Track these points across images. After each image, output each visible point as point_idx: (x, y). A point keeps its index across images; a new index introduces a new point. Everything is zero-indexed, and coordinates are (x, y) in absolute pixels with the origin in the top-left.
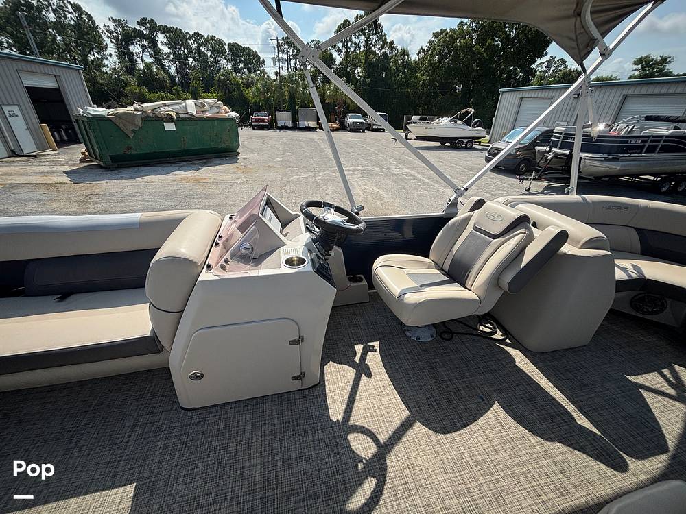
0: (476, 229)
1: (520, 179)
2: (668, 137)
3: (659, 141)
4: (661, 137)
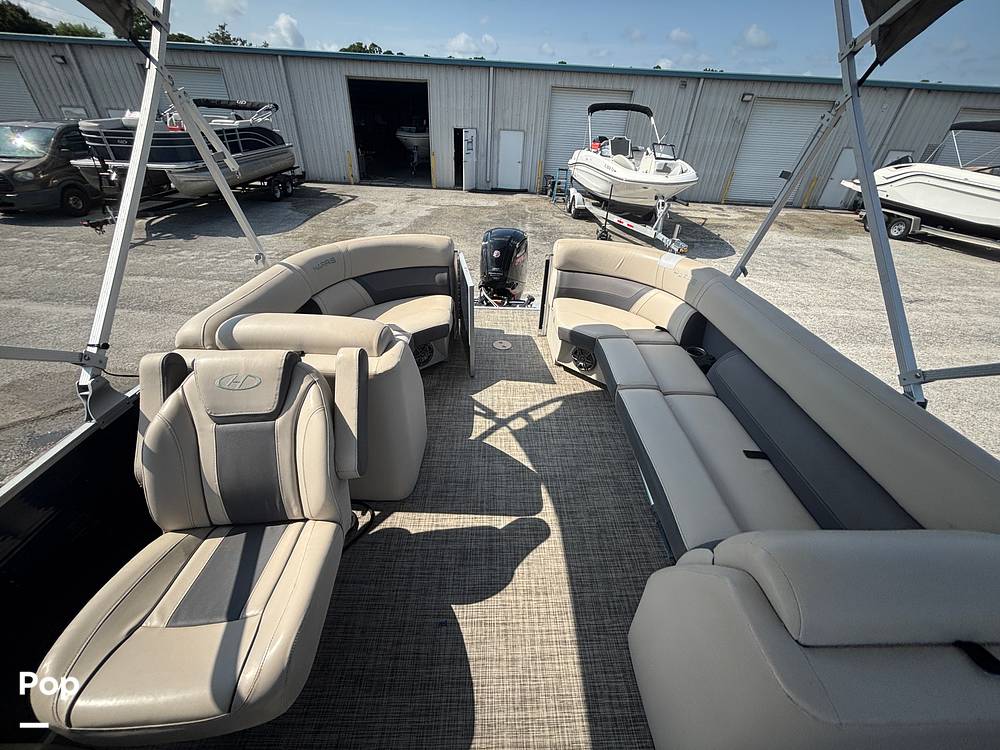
0: (219, 420)
1: (93, 225)
2: (239, 130)
3: (235, 137)
4: (233, 130)
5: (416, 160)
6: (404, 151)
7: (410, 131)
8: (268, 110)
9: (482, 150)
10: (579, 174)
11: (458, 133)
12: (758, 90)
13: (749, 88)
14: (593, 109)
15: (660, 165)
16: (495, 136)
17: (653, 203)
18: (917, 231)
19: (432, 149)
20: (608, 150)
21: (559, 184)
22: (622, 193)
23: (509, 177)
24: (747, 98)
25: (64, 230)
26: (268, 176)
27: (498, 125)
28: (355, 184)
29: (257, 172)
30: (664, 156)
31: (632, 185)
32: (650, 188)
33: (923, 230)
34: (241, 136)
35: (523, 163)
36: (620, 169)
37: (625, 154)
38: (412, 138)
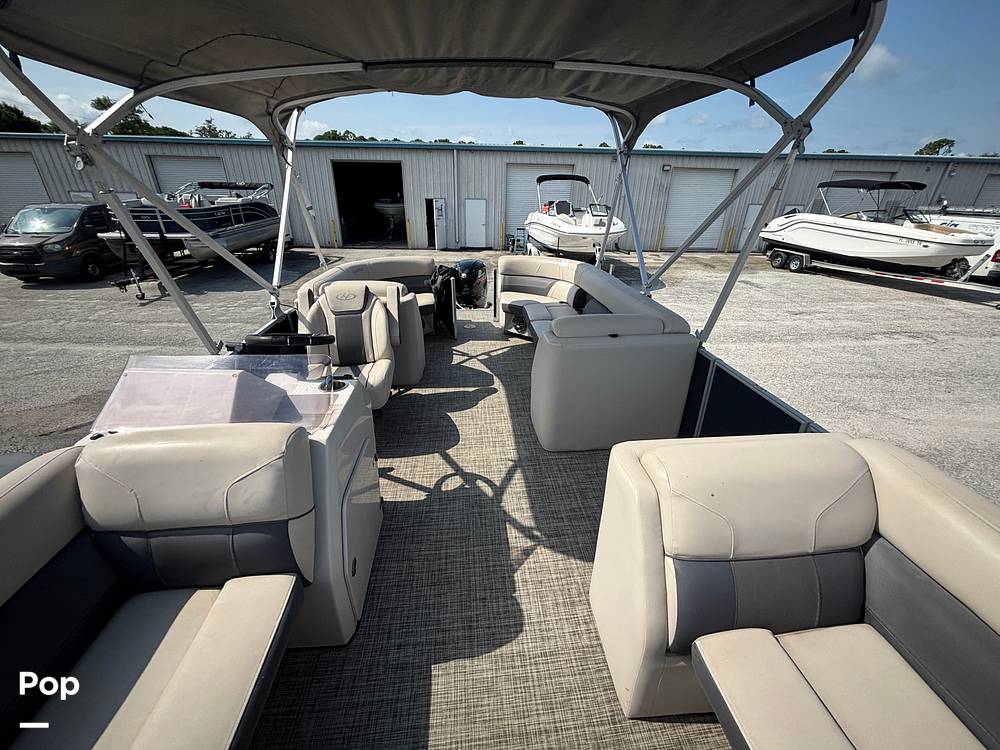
1: (118, 285)
2: (242, 205)
3: (238, 211)
4: (237, 206)
5: (392, 226)
6: (382, 218)
7: (386, 202)
8: (265, 188)
9: (450, 216)
10: (534, 232)
11: (429, 203)
12: (674, 163)
13: (667, 161)
14: (541, 180)
15: (596, 221)
16: (461, 205)
17: (593, 250)
18: (809, 265)
19: (407, 218)
20: (554, 212)
21: (518, 240)
22: (568, 244)
23: (475, 236)
24: (666, 168)
25: (87, 291)
26: (262, 242)
27: (464, 195)
28: (339, 248)
29: (253, 240)
30: (599, 214)
31: (574, 237)
32: (589, 239)
33: (814, 264)
34: (244, 210)
35: (487, 225)
36: (564, 224)
37: (568, 213)
38: (390, 209)
